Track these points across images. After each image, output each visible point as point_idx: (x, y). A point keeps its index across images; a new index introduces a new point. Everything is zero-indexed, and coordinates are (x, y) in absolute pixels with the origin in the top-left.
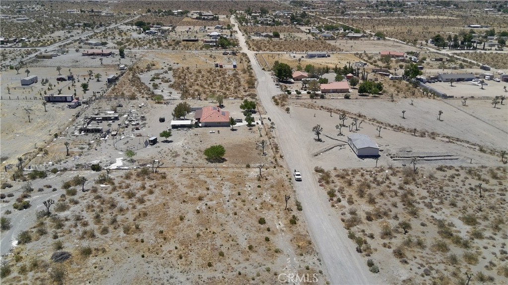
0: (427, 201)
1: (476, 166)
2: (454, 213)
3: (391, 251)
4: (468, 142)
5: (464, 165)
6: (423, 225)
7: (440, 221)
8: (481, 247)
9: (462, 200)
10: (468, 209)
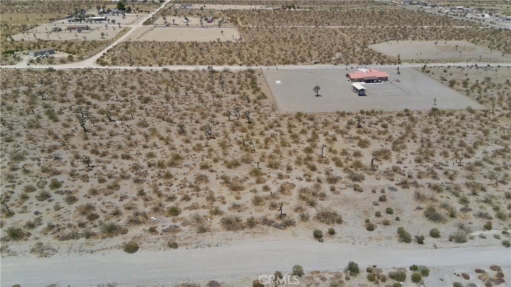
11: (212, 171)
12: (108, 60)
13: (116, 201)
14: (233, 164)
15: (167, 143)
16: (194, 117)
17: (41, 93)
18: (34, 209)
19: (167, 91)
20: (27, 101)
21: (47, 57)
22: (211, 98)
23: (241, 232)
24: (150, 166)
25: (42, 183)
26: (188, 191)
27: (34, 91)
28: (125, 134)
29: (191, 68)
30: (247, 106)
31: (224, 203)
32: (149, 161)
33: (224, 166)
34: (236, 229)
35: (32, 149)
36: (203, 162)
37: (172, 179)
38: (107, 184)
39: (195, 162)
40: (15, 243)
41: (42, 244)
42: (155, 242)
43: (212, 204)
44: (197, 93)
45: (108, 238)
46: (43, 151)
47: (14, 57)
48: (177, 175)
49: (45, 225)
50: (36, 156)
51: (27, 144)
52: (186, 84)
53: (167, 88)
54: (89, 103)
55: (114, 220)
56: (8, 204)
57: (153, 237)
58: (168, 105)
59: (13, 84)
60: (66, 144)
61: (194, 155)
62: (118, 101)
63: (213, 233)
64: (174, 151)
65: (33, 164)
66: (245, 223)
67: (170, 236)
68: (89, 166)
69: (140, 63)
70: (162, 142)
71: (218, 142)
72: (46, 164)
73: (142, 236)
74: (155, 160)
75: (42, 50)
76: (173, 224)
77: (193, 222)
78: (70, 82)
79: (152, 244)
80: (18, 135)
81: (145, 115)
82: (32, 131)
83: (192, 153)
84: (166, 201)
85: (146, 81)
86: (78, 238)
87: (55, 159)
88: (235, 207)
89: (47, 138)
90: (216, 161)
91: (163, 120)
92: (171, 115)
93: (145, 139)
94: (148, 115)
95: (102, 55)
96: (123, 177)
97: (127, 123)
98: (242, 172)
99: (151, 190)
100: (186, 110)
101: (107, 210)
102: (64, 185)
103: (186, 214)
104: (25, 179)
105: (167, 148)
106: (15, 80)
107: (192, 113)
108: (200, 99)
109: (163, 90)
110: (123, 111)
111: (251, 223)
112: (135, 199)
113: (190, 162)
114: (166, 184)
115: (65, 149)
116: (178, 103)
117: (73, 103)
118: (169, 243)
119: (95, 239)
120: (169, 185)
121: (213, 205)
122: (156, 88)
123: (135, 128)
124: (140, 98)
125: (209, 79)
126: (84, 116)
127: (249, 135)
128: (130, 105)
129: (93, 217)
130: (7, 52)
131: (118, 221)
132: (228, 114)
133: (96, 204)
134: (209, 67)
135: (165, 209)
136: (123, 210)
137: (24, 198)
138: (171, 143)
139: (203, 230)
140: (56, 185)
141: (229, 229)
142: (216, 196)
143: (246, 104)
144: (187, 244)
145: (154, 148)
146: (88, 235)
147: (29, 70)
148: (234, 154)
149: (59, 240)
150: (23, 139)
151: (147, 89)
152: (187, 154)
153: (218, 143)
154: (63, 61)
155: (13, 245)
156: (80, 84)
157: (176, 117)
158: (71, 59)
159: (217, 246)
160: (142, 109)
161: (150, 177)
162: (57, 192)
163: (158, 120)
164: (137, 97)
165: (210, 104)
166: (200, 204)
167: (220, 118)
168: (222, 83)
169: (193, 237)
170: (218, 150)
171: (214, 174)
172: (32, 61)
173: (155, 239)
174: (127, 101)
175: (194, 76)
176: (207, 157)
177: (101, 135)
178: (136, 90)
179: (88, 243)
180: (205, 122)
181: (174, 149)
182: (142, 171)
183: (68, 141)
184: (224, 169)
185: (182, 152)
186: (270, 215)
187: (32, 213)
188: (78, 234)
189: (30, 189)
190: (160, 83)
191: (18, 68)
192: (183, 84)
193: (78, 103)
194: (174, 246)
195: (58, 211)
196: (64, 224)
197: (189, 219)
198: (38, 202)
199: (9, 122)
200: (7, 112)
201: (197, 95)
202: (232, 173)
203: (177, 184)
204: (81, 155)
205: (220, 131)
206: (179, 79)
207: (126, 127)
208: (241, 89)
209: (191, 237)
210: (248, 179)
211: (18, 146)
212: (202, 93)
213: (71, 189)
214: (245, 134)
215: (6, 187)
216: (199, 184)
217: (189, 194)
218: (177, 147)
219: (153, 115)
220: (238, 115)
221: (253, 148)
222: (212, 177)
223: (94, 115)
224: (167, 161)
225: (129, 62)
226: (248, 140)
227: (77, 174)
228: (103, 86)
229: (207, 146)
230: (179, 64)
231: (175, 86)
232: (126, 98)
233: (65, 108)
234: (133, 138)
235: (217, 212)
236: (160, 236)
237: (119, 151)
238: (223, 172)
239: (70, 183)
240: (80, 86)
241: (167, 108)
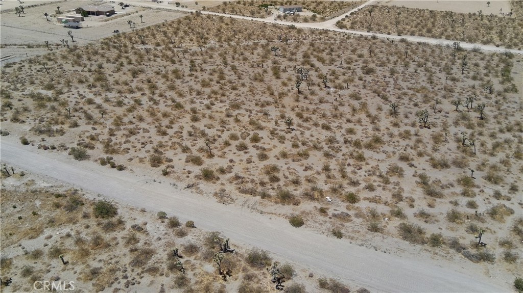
0: (12, 87)
1: (33, 57)
2: (36, 88)
3: (9, 121)
4: (15, 45)
5: (23, 59)
6: (20, 100)
7: (30, 95)
8: (66, 98)
9: (37, 79)
10: (44, 82)
11: (412, 165)
12: (348, 24)
13: (300, 170)
14: (439, 164)
15: (373, 122)
16: (414, 98)
17: (274, 49)
18: (230, 156)
19: (395, 64)
20: (261, 54)
21: (294, 14)
22: (443, 81)
23: (419, 247)
24: (346, 142)
25: (246, 134)
26: (375, 181)
27: (271, 45)
28: (335, 103)
29: (433, 42)
30: (486, 97)
31: (412, 206)
32: (347, 136)
33: (429, 163)
34: (414, 241)
35: (249, 101)
36: (404, 152)
37: (363, 163)
38: (298, 150)
39: (396, 150)
40: (205, 183)
41: (225, 191)
42: (321, 224)
43: (397, 203)
44: (429, 71)
45: (280, 205)
46: (257, 105)
47: (266, 11)
48: (370, 160)
49: (232, 175)
50: (250, 108)
51: (247, 95)
52: (421, 60)
53: (397, 61)
54: (312, 66)
55: (291, 189)
56: (212, 146)
57: (321, 218)
58: (391, 80)
59: (256, 37)
60: (278, 102)
61: (398, 142)
62: (340, 67)
63: (385, 236)
64: (377, 133)
65: (245, 115)
66: (427, 238)
67: (338, 222)
68: (289, 128)
69: (379, 30)
70: (367, 119)
71: (432, 133)
72: (255, 117)
73: (311, 214)
74: (354, 138)
75: (292, 7)
76: (346, 211)
77: (368, 216)
78: (304, 41)
79: (317, 225)
80: (243, 85)
81: (361, 87)
82: (255, 83)
83: (395, 139)
84: (348, 184)
85: (377, 50)
86: (255, 195)
87: (264, 115)
88: (423, 215)
89: (265, 93)
90: (420, 155)
91: (379, 96)
92: (389, 92)
93: (351, 113)
94: (365, 87)
95: (344, 17)
96: (315, 147)
97: (341, 92)
98: (450, 175)
99: (338, 168)
100: (409, 89)
101: (289, 176)
102: (262, 141)
103: (363, 205)
104: (234, 127)
105: (370, 127)
106: (259, 32)
107: (414, 94)
108: (429, 79)
109: (391, 62)
110: (342, 78)
111: (436, 241)
112: (319, 173)
113: (390, 149)
114: (355, 166)
115: (275, 106)
116: (402, 80)
117: (299, 63)
118: (333, 230)
119: (269, 200)
120: (358, 167)
121: (398, 205)
122: (384, 59)
123: (346, 98)
124: (363, 68)
125: (450, 57)
126: (303, 78)
127: (475, 134)
128: (350, 74)
129: (275, 179)
130: (262, 6)
131: (295, 190)
132: (457, 104)
133: (282, 167)
134: (455, 44)
135: (343, 192)
136: (303, 180)
137: (226, 144)
138: (378, 122)
139: (375, 229)
140: (256, 139)
141: (405, 238)
142: (405, 195)
143: (486, 95)
144: (352, 238)
145: (357, 124)
146: (264, 196)
147: (274, 26)
148: (446, 153)
149: (239, 192)
150: (246, 89)
151: (375, 59)
152: (390, 139)
153: (431, 135)
154: (306, 20)
155: (203, 185)
156: (312, 45)
157: (393, 95)
158: (314, 19)
159: (385, 252)
160: (361, 79)
161: (342, 154)
162: (254, 146)
163: (373, 94)
164: (361, 66)
165: (439, 87)
166: (384, 198)
167: (447, 106)
168: (464, 64)
169: (362, 232)
170: (428, 143)
171: (413, 170)
172: (279, 17)
173: (322, 221)
174: (349, 68)
175: (433, 51)
176: (412, 148)
177: (312, 100)
178: (362, 59)
179: (262, 203)
180: (425, 107)
181: (378, 130)
182: (336, 145)
183: (281, 99)
184: (428, 166)
185: (386, 136)
186: (464, 238)
187: (228, 160)
188: (256, 191)
189: (234, 137)
190: (391, 54)
191: (266, 22)
192: (416, 58)
193: (303, 64)
194: (339, 235)
195: (249, 164)
196: (248, 178)
197: (364, 211)
198: (236, 151)
199: (241, 72)
200: (242, 62)
201: (428, 74)
202: (434, 175)
203: (367, 169)
204: (287, 115)
205: (439, 122)
206: (414, 53)
207: (338, 96)
208: (486, 75)
209: (359, 232)
210: (452, 186)
211: (240, 95)
212: (435, 73)
213: (266, 146)
214: (470, 131)
215: (217, 130)
216: (390, 176)
217: (375, 184)
218: (382, 128)
219: (369, 88)
220: (470, 106)
221: (474, 151)
222: (408, 171)
223: (312, 78)
224: (366, 141)
225: (368, 28)
226: (471, 139)
227: (277, 134)
228: (332, 50)
229: (416, 135)
230: (421, 35)
231: (407, 60)
232: (348, 65)
233: (290, 67)
234: (341, 109)
235: (399, 214)
236: (328, 219)
237: (322, 120)
238: (424, 170)
239: (268, 140)
240: (311, 47)
241: (387, 83)
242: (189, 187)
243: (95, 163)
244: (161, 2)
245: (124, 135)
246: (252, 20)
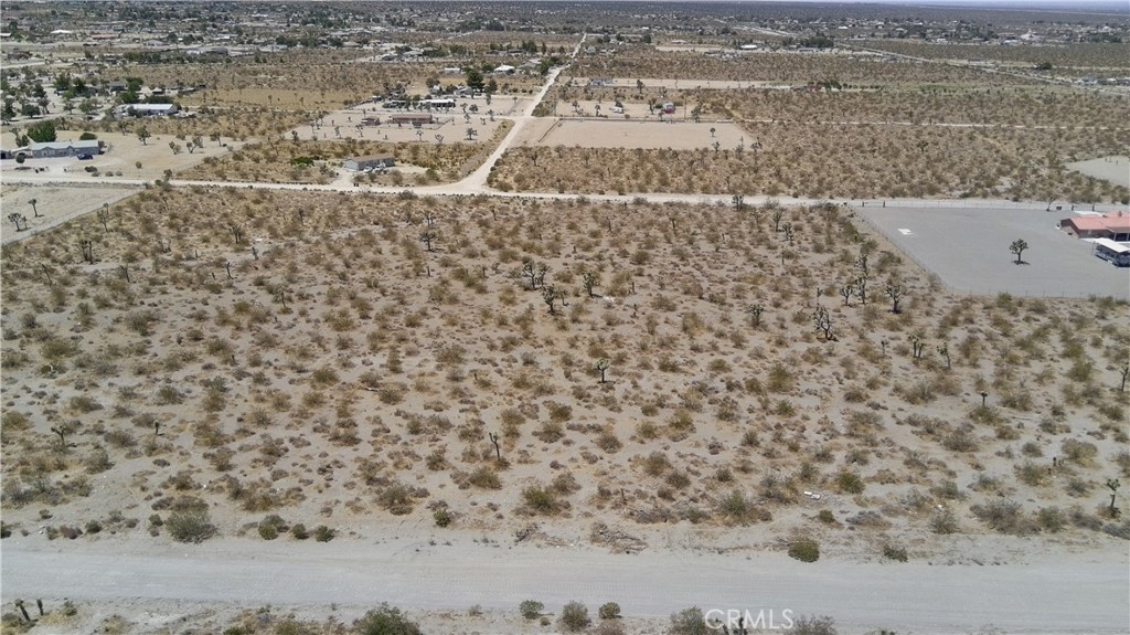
11: (877, 407)
12: (508, 181)
13: (704, 454)
14: (916, 396)
15: (738, 345)
16: (762, 294)
18: (545, 457)
20: (399, 251)
21: (384, 171)
22: (775, 260)
23: (1035, 539)
24: (730, 387)
25: (528, 407)
26: (850, 445)
27: (400, 235)
28: (637, 322)
29: (689, 199)
32: (722, 377)
35: (467, 343)
37: (798, 418)
38: (663, 417)
39: (827, 386)
40: (548, 520)
41: (606, 526)
42: (848, 544)
44: (736, 248)
45: (739, 527)
46: (491, 348)
47: (319, 170)
48: (801, 410)
49: (589, 490)
50: (486, 357)
51: (452, 333)
52: (702, 230)
53: (666, 236)
54: (525, 261)
55: (727, 491)
57: (836, 533)
58: (690, 268)
59: (348, 221)
60: (530, 335)
61: (814, 371)
62: (581, 258)
63: (971, 537)
64: (764, 362)
65: (488, 371)
66: (1033, 521)
67: (873, 533)
68: (603, 382)
69: (578, 188)
70: (724, 341)
72: (515, 372)
73: (811, 530)
74: (736, 377)
75: (373, 158)
76: (864, 509)
77: (907, 509)
78: (458, 219)
79: (842, 547)
80: (423, 314)
81: (654, 286)
82: (445, 308)
83: (807, 367)
84: (814, 460)
86: (675, 520)
87: (526, 364)
88: (984, 484)
89: (484, 323)
90: (872, 386)
91: (701, 298)
92: (710, 289)
93: (684, 335)
94: (661, 287)
95: (490, 171)
96: (688, 407)
97: (628, 301)
98: (949, 411)
100: (736, 280)
101: (698, 469)
102: (575, 414)
103: (878, 492)
104: (490, 398)
105: (743, 354)
106: (347, 212)
107: (754, 288)
108: (751, 259)
109: (659, 240)
110: (606, 277)
111: (1050, 521)
112: (744, 453)
113: (814, 386)
114: (790, 427)
115: (533, 345)
116: (710, 267)
117: (495, 260)
118: (880, 548)
119: (711, 524)
120: (798, 428)
121: (930, 478)
122: (641, 235)
123: (649, 311)
124: (622, 255)
125: (743, 221)
126: (536, 285)
128: (613, 268)
129: (680, 481)
130: (298, 161)
133: (665, 456)
134: (736, 198)
135: (824, 477)
136: (732, 472)
137: (511, 434)
139: (944, 528)
140: (560, 413)
141: (1002, 530)
142: (922, 458)
144: (924, 555)
145: (716, 352)
146: (693, 517)
148: (906, 375)
149: (638, 522)
150: (438, 322)
151: (624, 237)
152: (797, 368)
153: (852, 351)
154: (422, 181)
155: (547, 525)
158: (435, 178)
159: (997, 564)
161: (745, 409)
162: (571, 428)
163: (688, 297)
164: (614, 252)
166: (897, 472)
169: (928, 540)
170: (863, 364)
171: (886, 413)
172: (359, 179)
173: (843, 537)
174: (599, 258)
175: (706, 215)
176: (847, 378)
177: (590, 322)
178: (603, 239)
179: (700, 532)
181: (760, 356)
182: (719, 396)
183: (530, 330)
184: (902, 403)
185: (784, 364)
187: (547, 466)
188: (667, 512)
189: (512, 418)
190: (644, 227)
193: (504, 260)
194: (897, 555)
195: (597, 465)
196: (627, 491)
197: (893, 503)
198: (544, 444)
199: (393, 291)
200: (373, 270)
201: (741, 253)
202: (926, 413)
203: (816, 428)
204: (574, 359)
207: (633, 310)
208: (830, 243)
209: (923, 540)
210: (972, 427)
211: (437, 335)
212: (748, 249)
213: (596, 423)
216: (865, 431)
218: (764, 353)
221: (946, 365)
224: (762, 379)
225: (555, 186)
227: (590, 396)
229: (830, 354)
230: (658, 191)
234: (659, 330)
235: (951, 492)
236: (850, 533)
237: (647, 355)
241: (691, 275)
242: (522, 537)
243: (245, 539)
244: (42, 170)
245: (255, 461)
246: (305, 189)
